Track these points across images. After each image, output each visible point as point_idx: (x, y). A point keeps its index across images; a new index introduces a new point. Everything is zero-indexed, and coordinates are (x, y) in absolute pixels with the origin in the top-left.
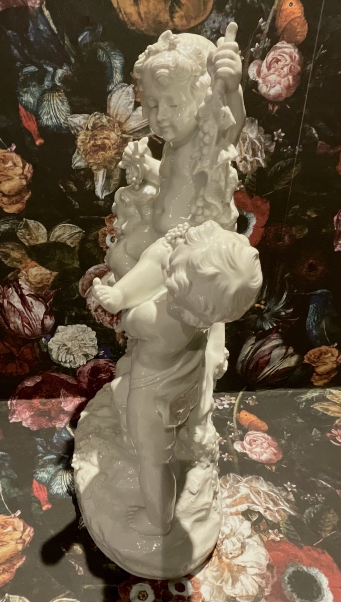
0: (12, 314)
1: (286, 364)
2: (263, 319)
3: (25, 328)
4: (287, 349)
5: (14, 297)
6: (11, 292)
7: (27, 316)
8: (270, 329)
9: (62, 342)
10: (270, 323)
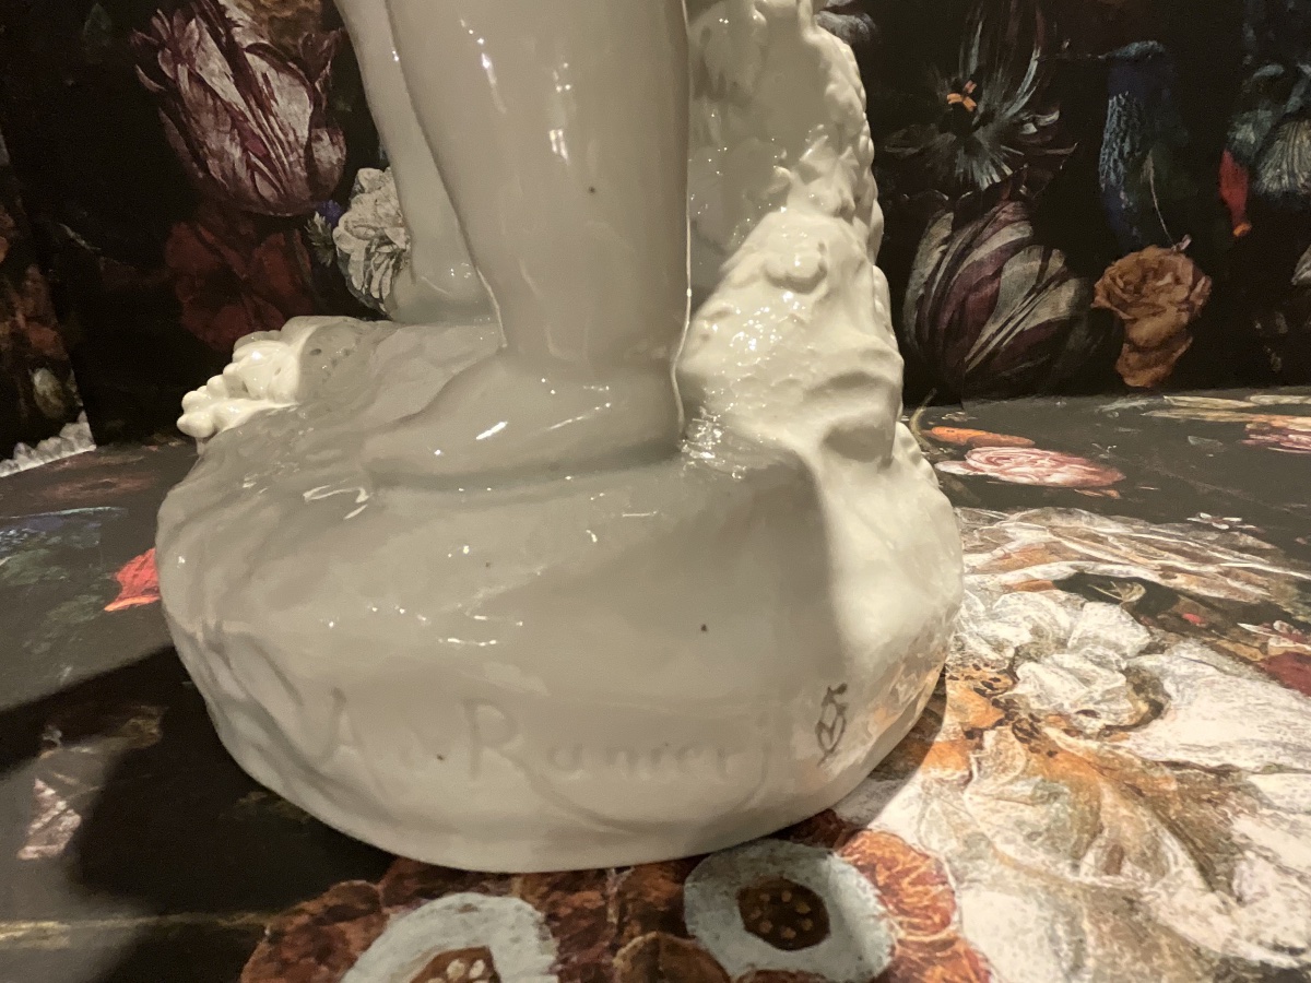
0: (207, 119)
1: (1044, 315)
2: (973, 149)
3: (257, 177)
4: (1046, 258)
5: (208, 57)
6: (197, 37)
7: (258, 131)
8: (994, 186)
9: (375, 229)
10: (993, 163)
